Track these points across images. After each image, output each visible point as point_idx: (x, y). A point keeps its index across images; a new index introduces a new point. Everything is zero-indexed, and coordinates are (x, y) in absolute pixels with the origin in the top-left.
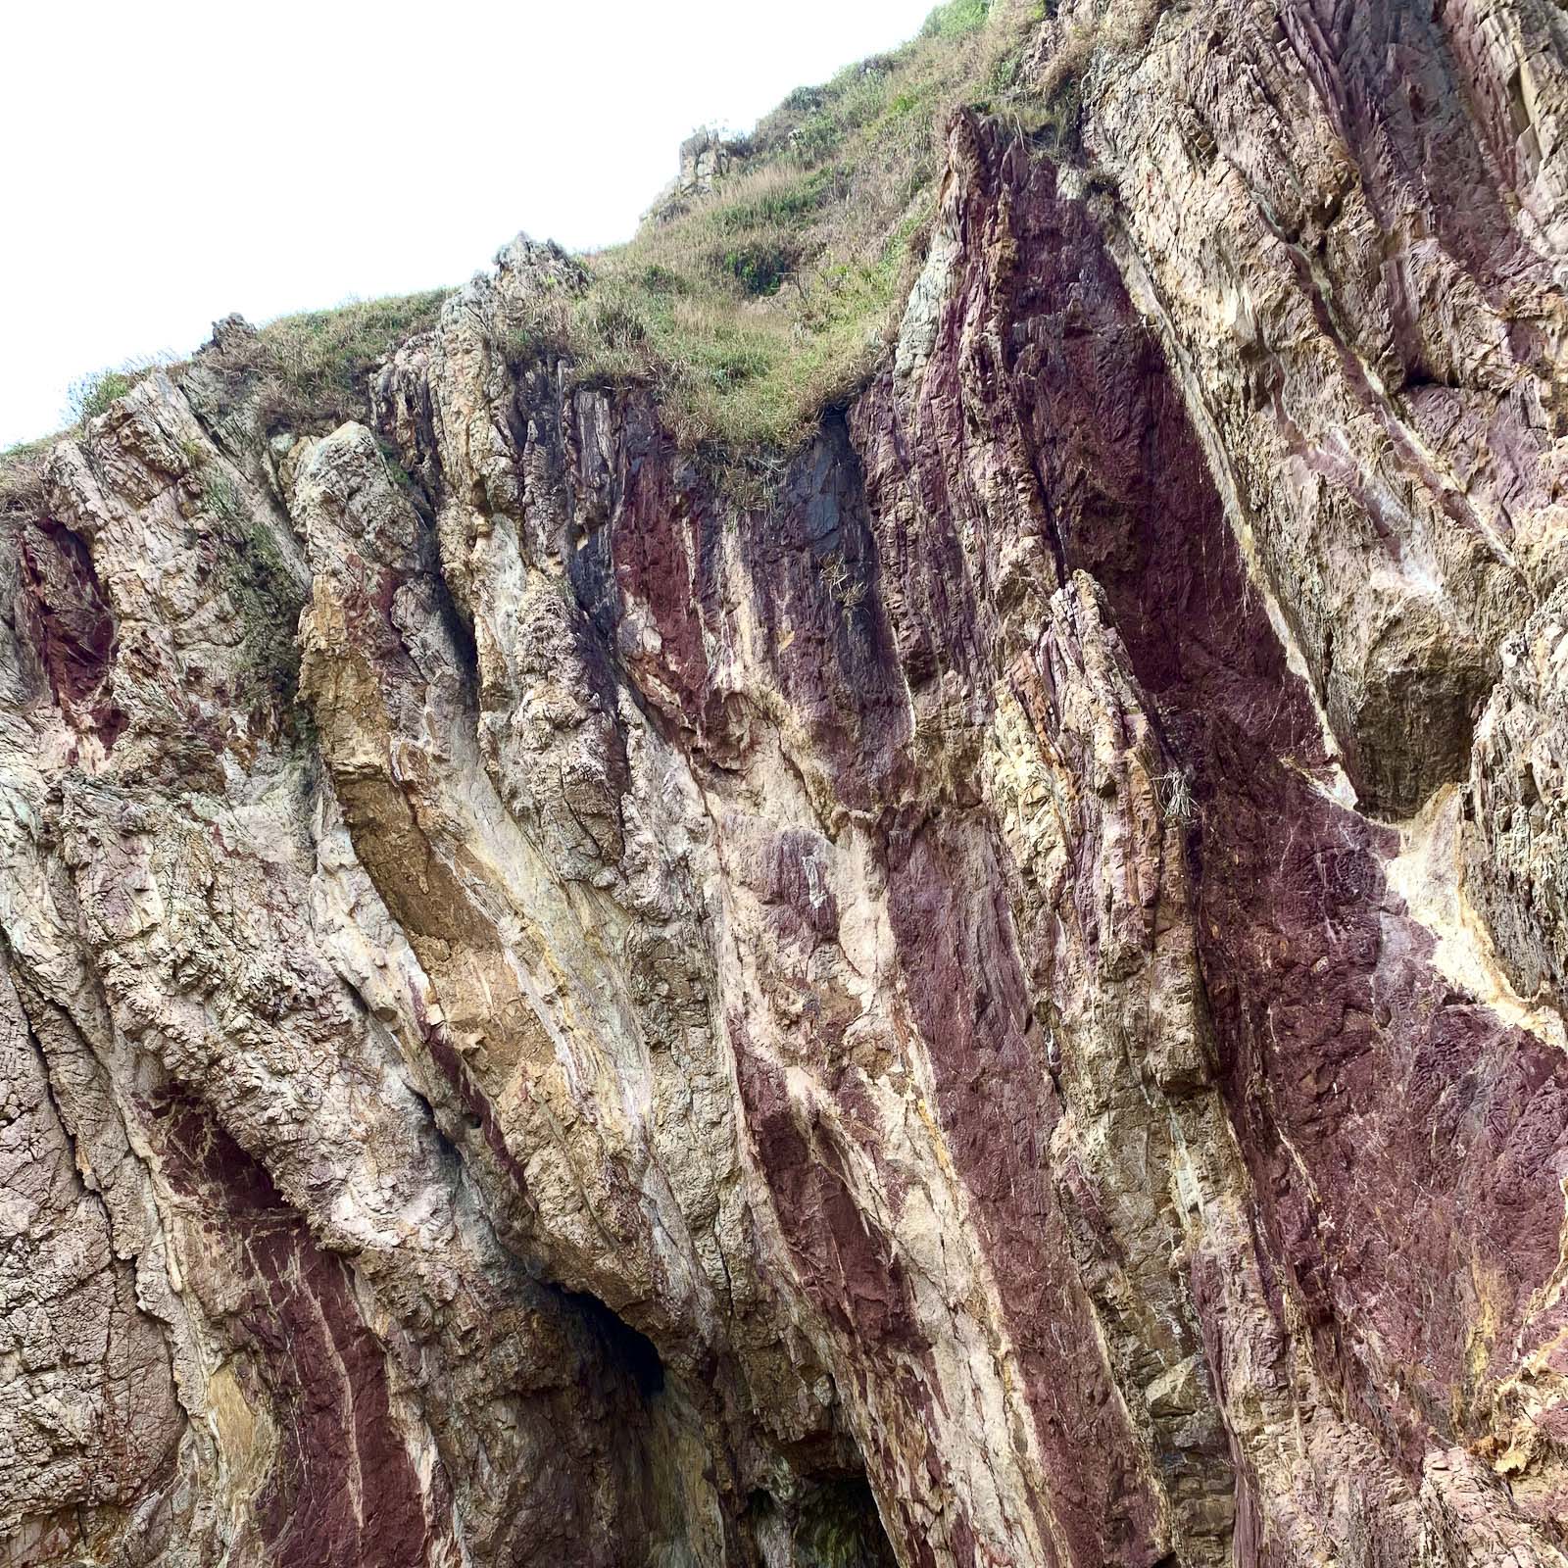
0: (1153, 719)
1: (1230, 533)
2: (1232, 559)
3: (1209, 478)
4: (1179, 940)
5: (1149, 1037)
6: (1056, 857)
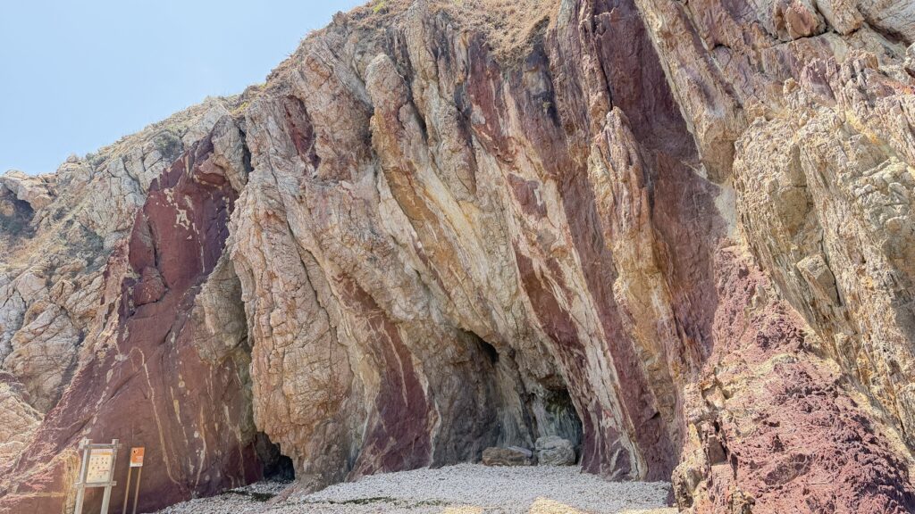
4: (647, 227)
5: (639, 256)
6: (610, 199)
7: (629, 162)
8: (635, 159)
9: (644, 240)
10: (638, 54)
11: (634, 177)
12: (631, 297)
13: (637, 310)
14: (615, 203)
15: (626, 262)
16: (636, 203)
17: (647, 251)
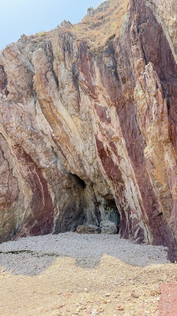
0: (162, 85)
1: (173, 57)
2: (173, 61)
3: (170, 48)
4: (166, 119)
5: (161, 134)
6: (146, 106)
7: (157, 87)
8: (160, 86)
9: (164, 125)
10: (159, 42)
11: (160, 93)
12: (154, 155)
13: (156, 162)
14: (148, 109)
15: (153, 137)
16: (161, 106)
17: (165, 130)
